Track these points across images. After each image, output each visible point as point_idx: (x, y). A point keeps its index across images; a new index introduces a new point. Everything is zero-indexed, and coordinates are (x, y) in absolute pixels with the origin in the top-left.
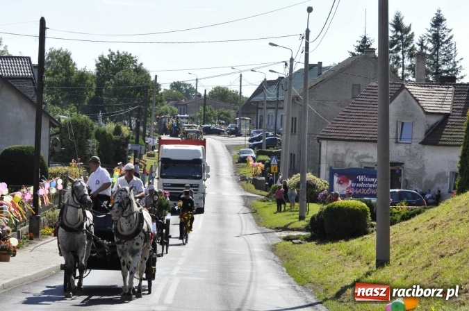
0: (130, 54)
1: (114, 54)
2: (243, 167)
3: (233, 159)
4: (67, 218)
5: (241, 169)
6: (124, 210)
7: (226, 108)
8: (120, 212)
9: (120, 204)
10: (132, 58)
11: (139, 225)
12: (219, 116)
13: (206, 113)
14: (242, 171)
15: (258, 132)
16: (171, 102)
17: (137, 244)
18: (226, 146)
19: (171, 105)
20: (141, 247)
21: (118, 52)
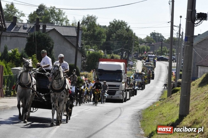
0: (124, 21)
1: (117, 21)
4: (22, 81)
6: (55, 77)
8: (53, 78)
9: (54, 74)
10: (125, 23)
11: (64, 86)
13: (162, 50)
16: (147, 44)
17: (63, 96)
18: (167, 67)
20: (64, 97)
21: (119, 20)
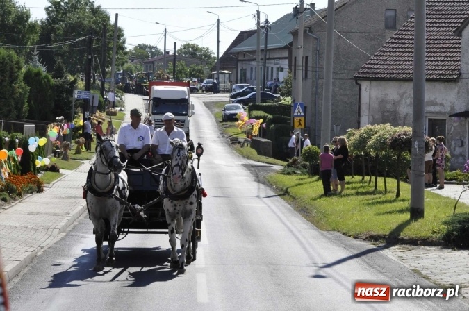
2: (230, 126)
3: (216, 118)
4: (96, 181)
5: (228, 129)
7: (198, 65)
11: (192, 181)
12: (191, 73)
13: (176, 69)
14: (231, 131)
15: (242, 87)
16: (136, 61)
18: (204, 103)
19: (136, 63)
